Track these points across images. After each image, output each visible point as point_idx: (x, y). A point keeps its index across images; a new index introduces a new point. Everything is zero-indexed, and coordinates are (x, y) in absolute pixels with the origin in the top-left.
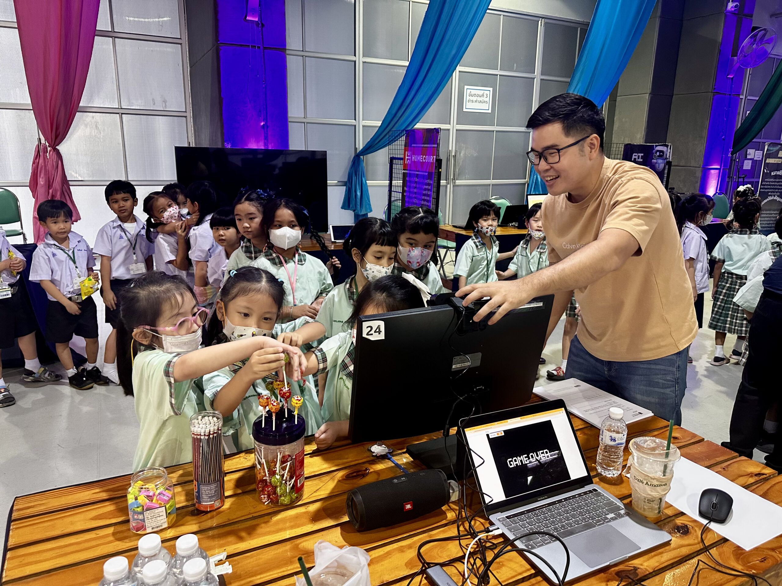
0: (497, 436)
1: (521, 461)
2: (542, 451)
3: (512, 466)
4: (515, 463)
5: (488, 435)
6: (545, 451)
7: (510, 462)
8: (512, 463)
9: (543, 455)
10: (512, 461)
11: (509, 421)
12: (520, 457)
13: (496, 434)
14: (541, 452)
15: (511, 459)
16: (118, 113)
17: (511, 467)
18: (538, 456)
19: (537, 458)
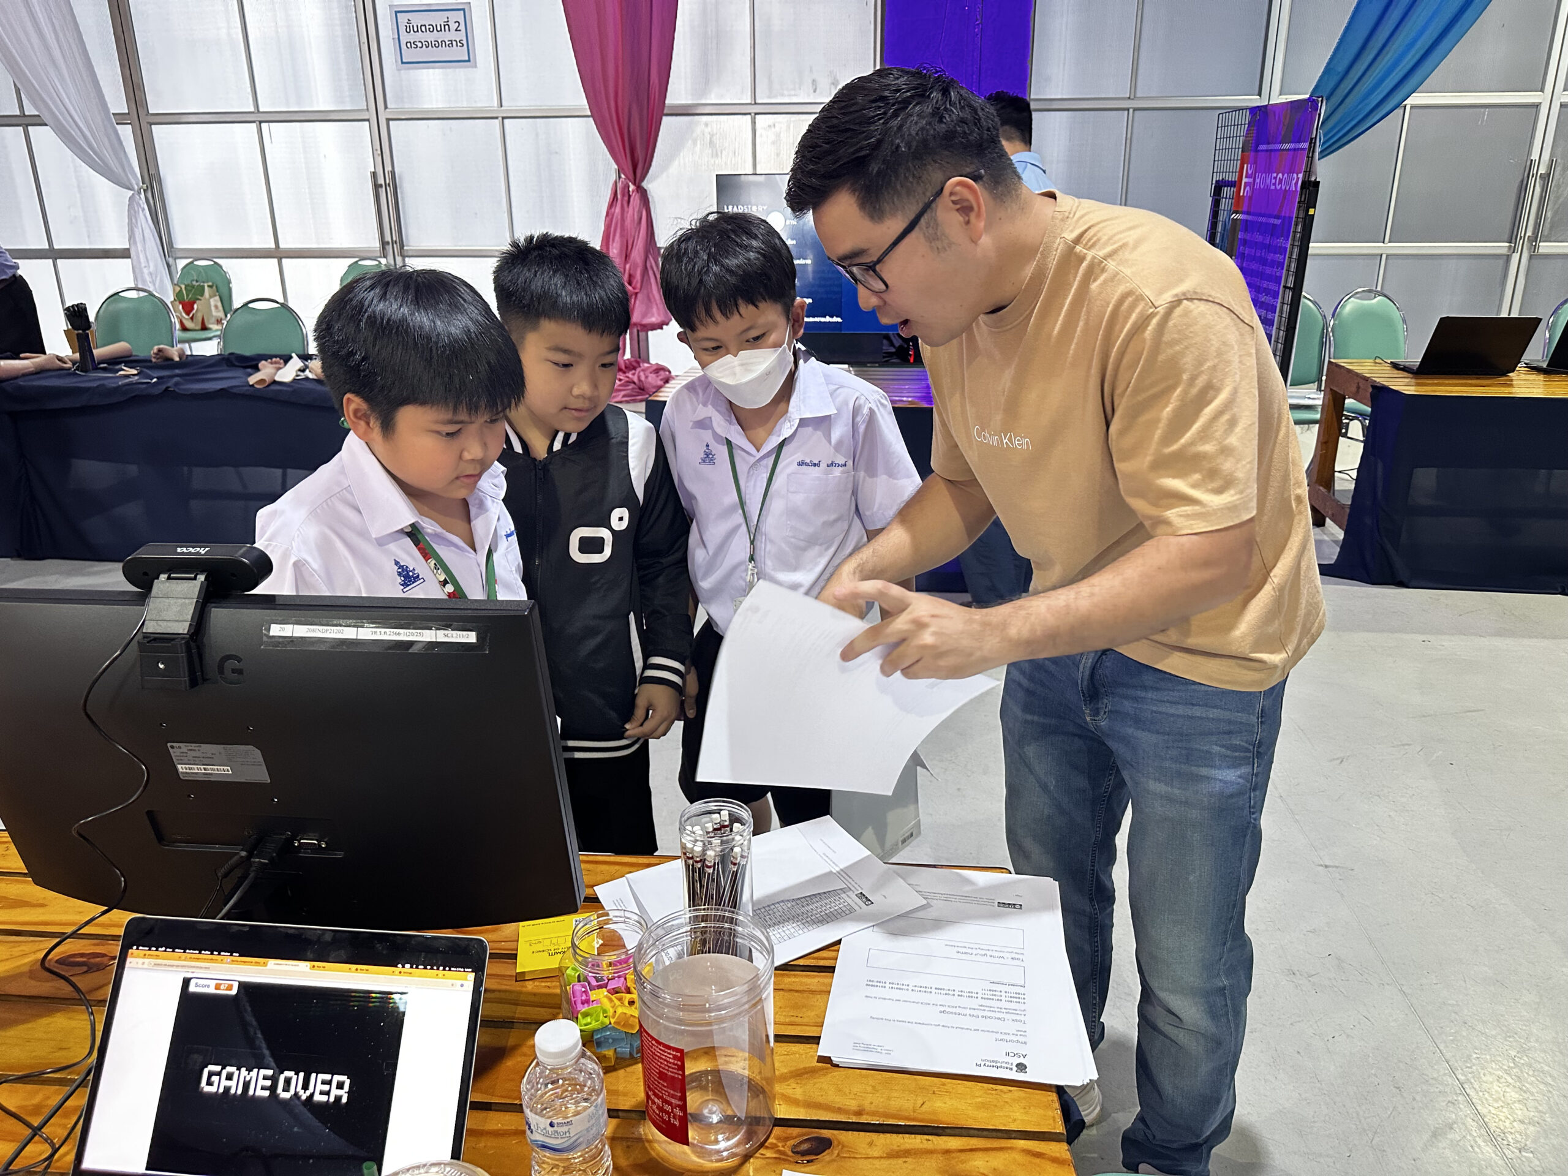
0: (212, 990)
1: (246, 1085)
2: (328, 1077)
3: (212, 1089)
4: (225, 1083)
5: (186, 982)
6: (337, 1078)
7: (211, 1074)
8: (215, 1079)
9: (326, 1088)
10: (219, 1074)
11: (272, 963)
12: (249, 1070)
13: (213, 983)
14: (322, 1077)
15: (218, 1068)
16: (750, 114)
17: (207, 1089)
18: (305, 1087)
19: (301, 1092)
